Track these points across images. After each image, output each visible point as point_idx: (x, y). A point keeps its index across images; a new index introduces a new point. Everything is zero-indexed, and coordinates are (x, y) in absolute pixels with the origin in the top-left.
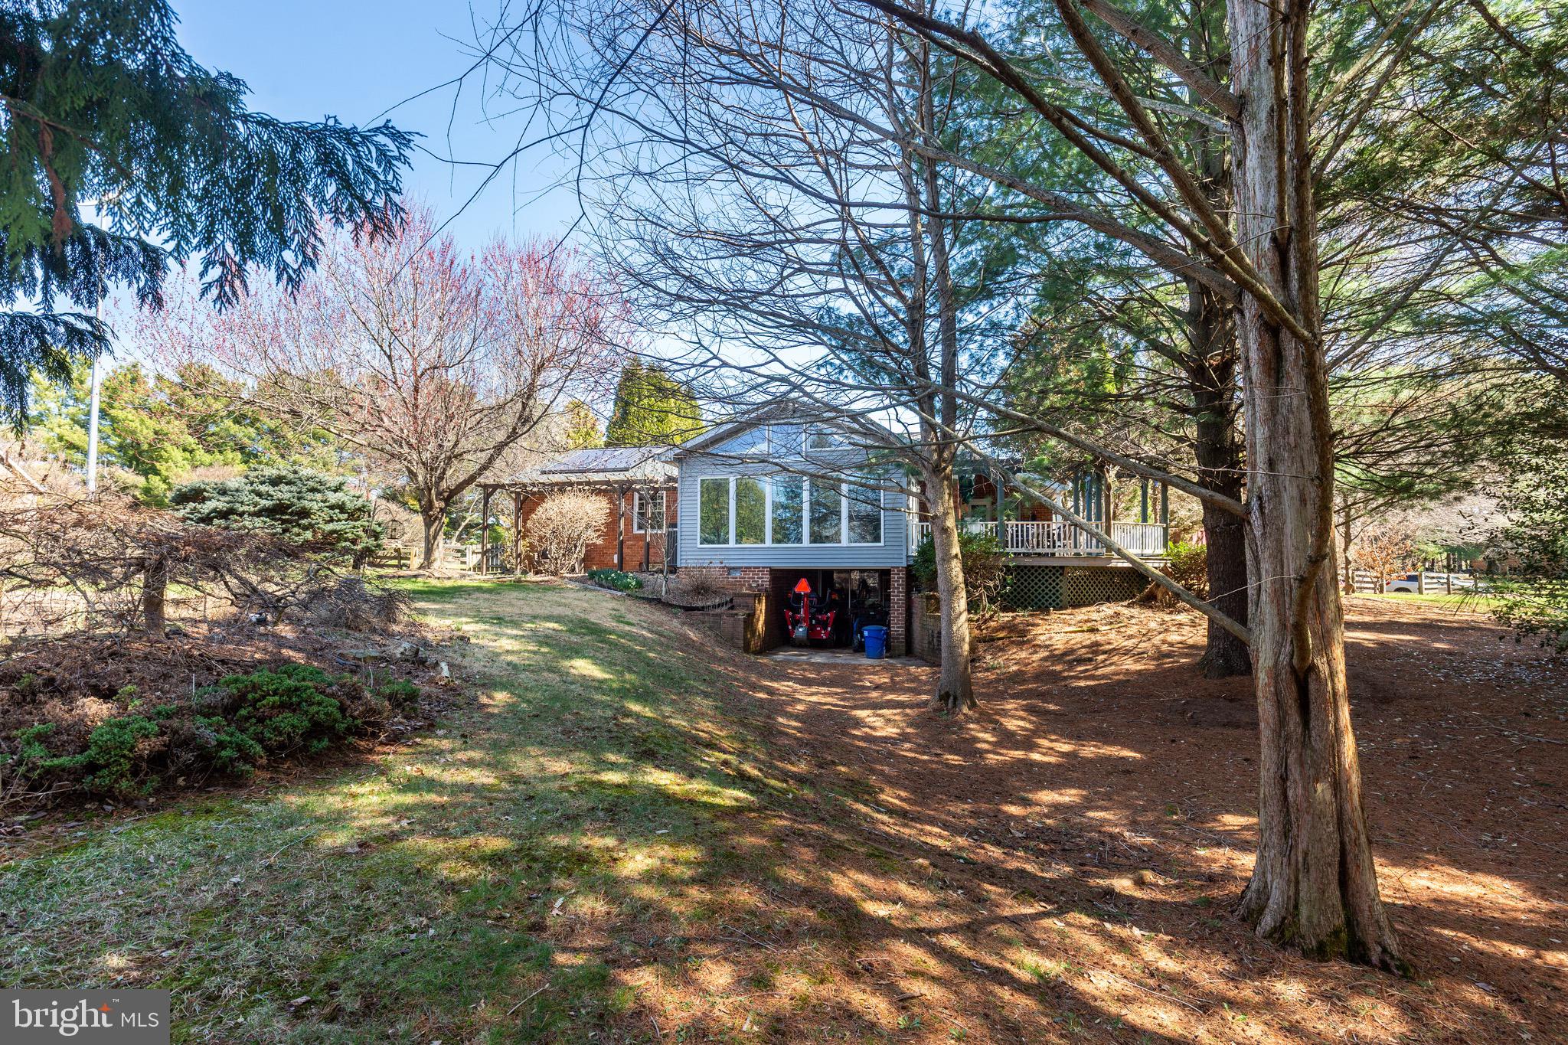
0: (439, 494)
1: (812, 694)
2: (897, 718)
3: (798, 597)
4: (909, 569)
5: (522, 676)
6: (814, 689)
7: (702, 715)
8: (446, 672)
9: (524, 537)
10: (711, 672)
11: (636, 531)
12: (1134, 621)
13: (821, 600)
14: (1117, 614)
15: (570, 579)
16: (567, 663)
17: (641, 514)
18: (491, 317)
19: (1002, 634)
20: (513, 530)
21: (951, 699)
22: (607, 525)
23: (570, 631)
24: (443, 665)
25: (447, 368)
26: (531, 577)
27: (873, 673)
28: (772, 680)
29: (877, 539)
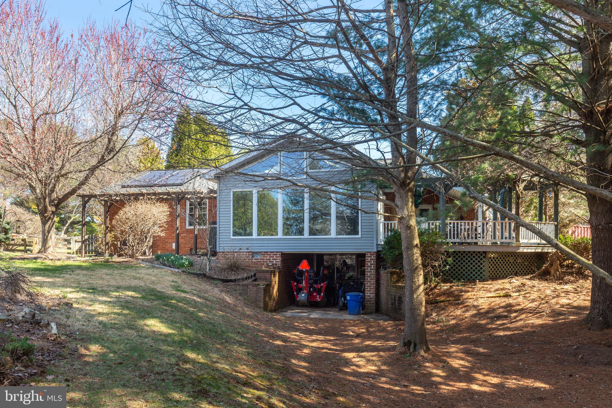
0: (51, 201)
1: (313, 341)
2: (374, 358)
3: (301, 273)
4: (378, 253)
5: (110, 332)
6: (314, 337)
7: (239, 360)
8: (54, 331)
9: (110, 231)
10: (243, 326)
11: (188, 227)
12: (535, 289)
13: (317, 274)
14: (524, 285)
15: (143, 260)
16: (142, 322)
17: (191, 215)
18: (85, 78)
19: (442, 298)
20: (103, 226)
21: (412, 346)
22: (167, 223)
23: (143, 298)
24: (53, 325)
25: (55, 114)
26: (116, 259)
27: (354, 326)
28: (285, 331)
29: (357, 233)
